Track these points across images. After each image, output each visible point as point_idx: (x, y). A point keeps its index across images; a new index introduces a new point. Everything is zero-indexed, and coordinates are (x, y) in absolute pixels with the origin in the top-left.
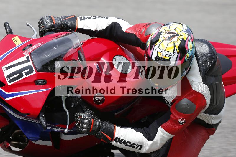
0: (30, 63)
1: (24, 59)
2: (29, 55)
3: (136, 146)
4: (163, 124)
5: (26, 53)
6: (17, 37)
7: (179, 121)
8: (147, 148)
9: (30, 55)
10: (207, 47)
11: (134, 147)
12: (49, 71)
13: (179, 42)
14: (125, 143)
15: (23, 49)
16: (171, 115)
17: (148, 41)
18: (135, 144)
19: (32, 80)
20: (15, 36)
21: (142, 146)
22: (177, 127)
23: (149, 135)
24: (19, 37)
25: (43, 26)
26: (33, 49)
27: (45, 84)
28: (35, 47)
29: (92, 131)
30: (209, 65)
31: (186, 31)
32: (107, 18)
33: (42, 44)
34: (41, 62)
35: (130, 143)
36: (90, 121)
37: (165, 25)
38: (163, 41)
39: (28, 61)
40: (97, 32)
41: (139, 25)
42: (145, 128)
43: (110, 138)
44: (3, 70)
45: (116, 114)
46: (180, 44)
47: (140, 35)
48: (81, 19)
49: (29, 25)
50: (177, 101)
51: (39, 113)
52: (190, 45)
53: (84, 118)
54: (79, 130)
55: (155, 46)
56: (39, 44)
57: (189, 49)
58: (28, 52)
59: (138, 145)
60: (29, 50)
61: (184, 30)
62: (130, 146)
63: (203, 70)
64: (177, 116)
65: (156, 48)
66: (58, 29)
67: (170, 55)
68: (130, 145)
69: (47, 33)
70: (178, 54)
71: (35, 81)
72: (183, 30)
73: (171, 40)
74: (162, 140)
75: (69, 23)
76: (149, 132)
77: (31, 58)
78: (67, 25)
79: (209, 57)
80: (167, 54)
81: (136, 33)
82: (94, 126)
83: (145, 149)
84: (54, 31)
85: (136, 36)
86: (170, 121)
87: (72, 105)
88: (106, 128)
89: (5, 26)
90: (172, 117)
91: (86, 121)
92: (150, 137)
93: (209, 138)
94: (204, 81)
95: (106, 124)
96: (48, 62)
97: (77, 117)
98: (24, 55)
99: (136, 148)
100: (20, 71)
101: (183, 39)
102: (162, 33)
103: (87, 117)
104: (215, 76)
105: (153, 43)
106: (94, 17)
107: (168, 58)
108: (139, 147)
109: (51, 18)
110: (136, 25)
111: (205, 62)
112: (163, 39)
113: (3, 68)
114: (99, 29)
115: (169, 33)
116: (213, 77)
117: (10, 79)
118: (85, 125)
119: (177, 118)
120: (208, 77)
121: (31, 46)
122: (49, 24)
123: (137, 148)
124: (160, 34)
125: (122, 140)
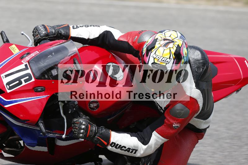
0: (29, 71)
1: (22, 66)
2: (27, 63)
3: (131, 151)
4: (158, 129)
5: (24, 62)
6: (14, 46)
7: (174, 125)
8: (142, 152)
9: (29, 63)
10: (199, 53)
11: (129, 151)
12: (46, 79)
13: (175, 48)
14: (121, 147)
15: (21, 57)
16: (165, 120)
17: (144, 48)
18: (130, 149)
19: (31, 88)
20: (12, 44)
21: (137, 150)
22: (172, 131)
23: (144, 139)
24: (16, 45)
25: (38, 35)
26: (31, 57)
27: (44, 91)
28: (33, 55)
29: (89, 136)
30: (202, 70)
31: (181, 38)
32: (99, 26)
33: (40, 52)
34: (39, 70)
35: (125, 147)
36: (87, 127)
37: (160, 32)
38: (159, 47)
39: (26, 68)
40: (89, 40)
41: (131, 33)
42: (139, 132)
43: (106, 143)
44: (2, 78)
45: (108, 120)
46: (176, 51)
47: (133, 43)
48: (74, 28)
49: (24, 34)
50: (171, 106)
51: (38, 120)
52: (184, 51)
53: (81, 124)
54: (76, 136)
55: (151, 53)
56: (37, 52)
57: (185, 55)
58: (26, 61)
59: (133, 150)
60: (27, 58)
61: (179, 37)
62: (125, 151)
63: (197, 75)
64: (171, 121)
65: (152, 54)
66: (52, 37)
67: (167, 61)
68: (125, 149)
69: (42, 41)
70: (174, 60)
71: (33, 88)
72: (177, 37)
73: (167, 46)
74: (156, 144)
75: (63, 32)
76: (143, 136)
77: (30, 66)
78: (61, 34)
79: (202, 63)
80: (164, 61)
81: (129, 40)
82: (91, 131)
83: (140, 153)
84: (49, 40)
85: (129, 44)
86: (164, 126)
87: (69, 112)
88: (102, 133)
89: (2, 36)
90: (166, 122)
91: (83, 127)
92: (145, 141)
93: (198, 142)
94: (198, 86)
95: (102, 129)
96: (45, 70)
97: (74, 123)
98: (23, 63)
99: (130, 152)
100: (19, 79)
101: (178, 45)
102: (158, 40)
103: (84, 123)
104: (206, 82)
105: (149, 50)
106: (87, 26)
107: (164, 64)
108: (134, 151)
109: (45, 27)
110: (128, 33)
111: (198, 68)
112: (159, 45)
113: (2, 75)
114: (91, 38)
115: (165, 40)
116: (205, 82)
117: (9, 86)
118: (82, 131)
119: (171, 123)
120: (201, 82)
121: (29, 54)
122: (43, 33)
123: (132, 152)
124: (155, 41)
125: (118, 144)
